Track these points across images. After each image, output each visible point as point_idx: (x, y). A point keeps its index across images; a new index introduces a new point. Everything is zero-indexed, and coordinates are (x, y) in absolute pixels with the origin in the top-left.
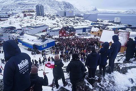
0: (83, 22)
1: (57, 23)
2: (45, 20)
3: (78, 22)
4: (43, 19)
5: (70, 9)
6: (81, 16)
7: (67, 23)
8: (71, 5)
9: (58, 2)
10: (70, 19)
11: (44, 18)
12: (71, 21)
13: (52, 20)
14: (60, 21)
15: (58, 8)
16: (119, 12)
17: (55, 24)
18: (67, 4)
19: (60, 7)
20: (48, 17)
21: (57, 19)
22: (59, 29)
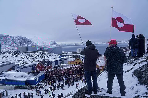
0: (50, 55)
1: (23, 59)
2: (6, 57)
3: (45, 56)
4: (4, 57)
5: (28, 44)
6: (45, 51)
7: (34, 58)
8: (28, 39)
9: (12, 37)
10: (36, 54)
11: (4, 55)
12: (38, 56)
13: (16, 56)
14: (25, 57)
15: (12, 44)
16: (77, 44)
17: (20, 61)
18: (23, 39)
19: (15, 42)
20: (10, 54)
21: (21, 55)
22: (31, 65)
